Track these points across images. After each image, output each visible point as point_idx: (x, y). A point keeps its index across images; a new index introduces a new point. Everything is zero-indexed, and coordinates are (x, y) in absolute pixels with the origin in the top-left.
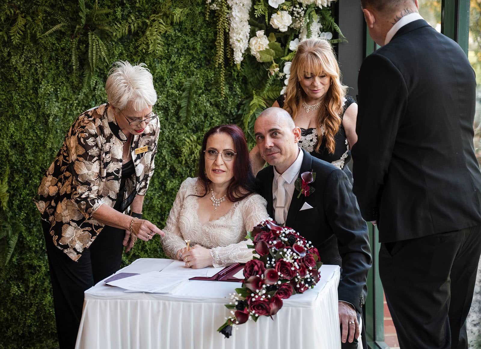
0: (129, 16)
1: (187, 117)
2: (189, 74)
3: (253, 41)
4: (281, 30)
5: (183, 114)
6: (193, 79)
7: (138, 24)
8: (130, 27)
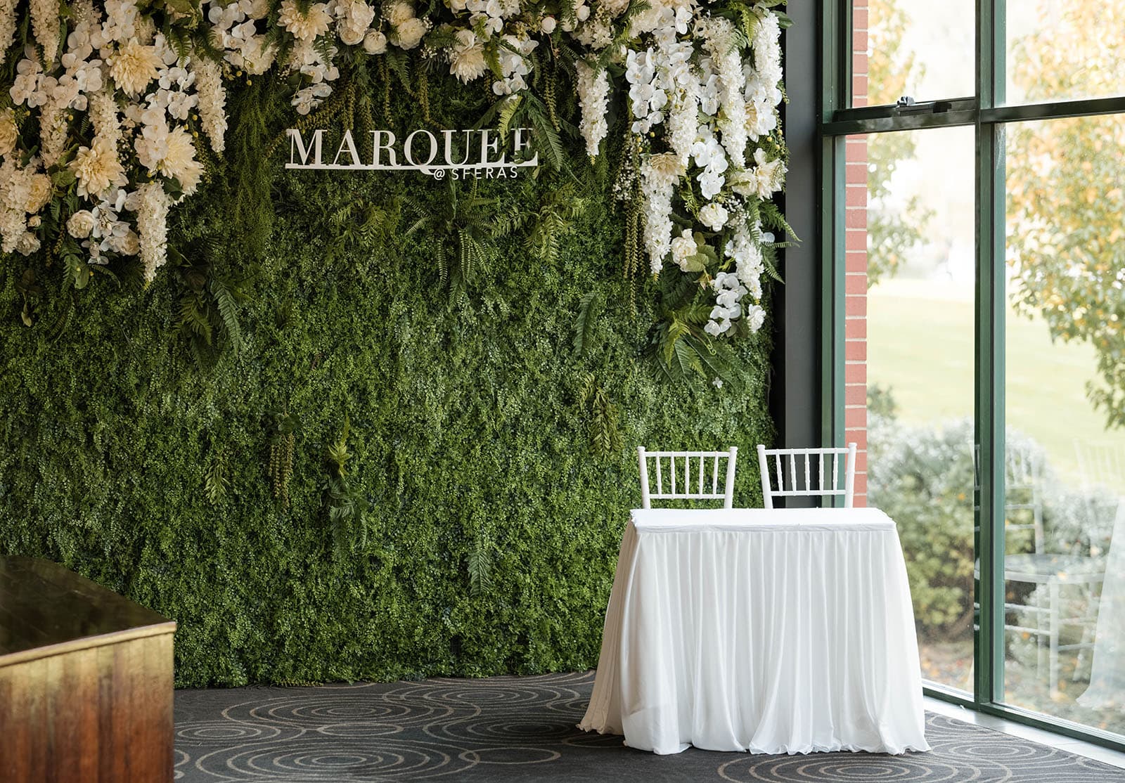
0: (510, 208)
1: (583, 348)
2: (586, 289)
3: (677, 242)
4: (714, 229)
5: (577, 343)
6: (591, 294)
7: (522, 219)
8: (512, 222)
